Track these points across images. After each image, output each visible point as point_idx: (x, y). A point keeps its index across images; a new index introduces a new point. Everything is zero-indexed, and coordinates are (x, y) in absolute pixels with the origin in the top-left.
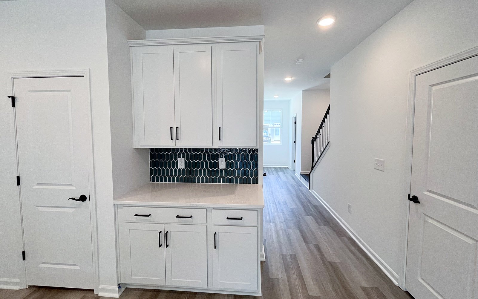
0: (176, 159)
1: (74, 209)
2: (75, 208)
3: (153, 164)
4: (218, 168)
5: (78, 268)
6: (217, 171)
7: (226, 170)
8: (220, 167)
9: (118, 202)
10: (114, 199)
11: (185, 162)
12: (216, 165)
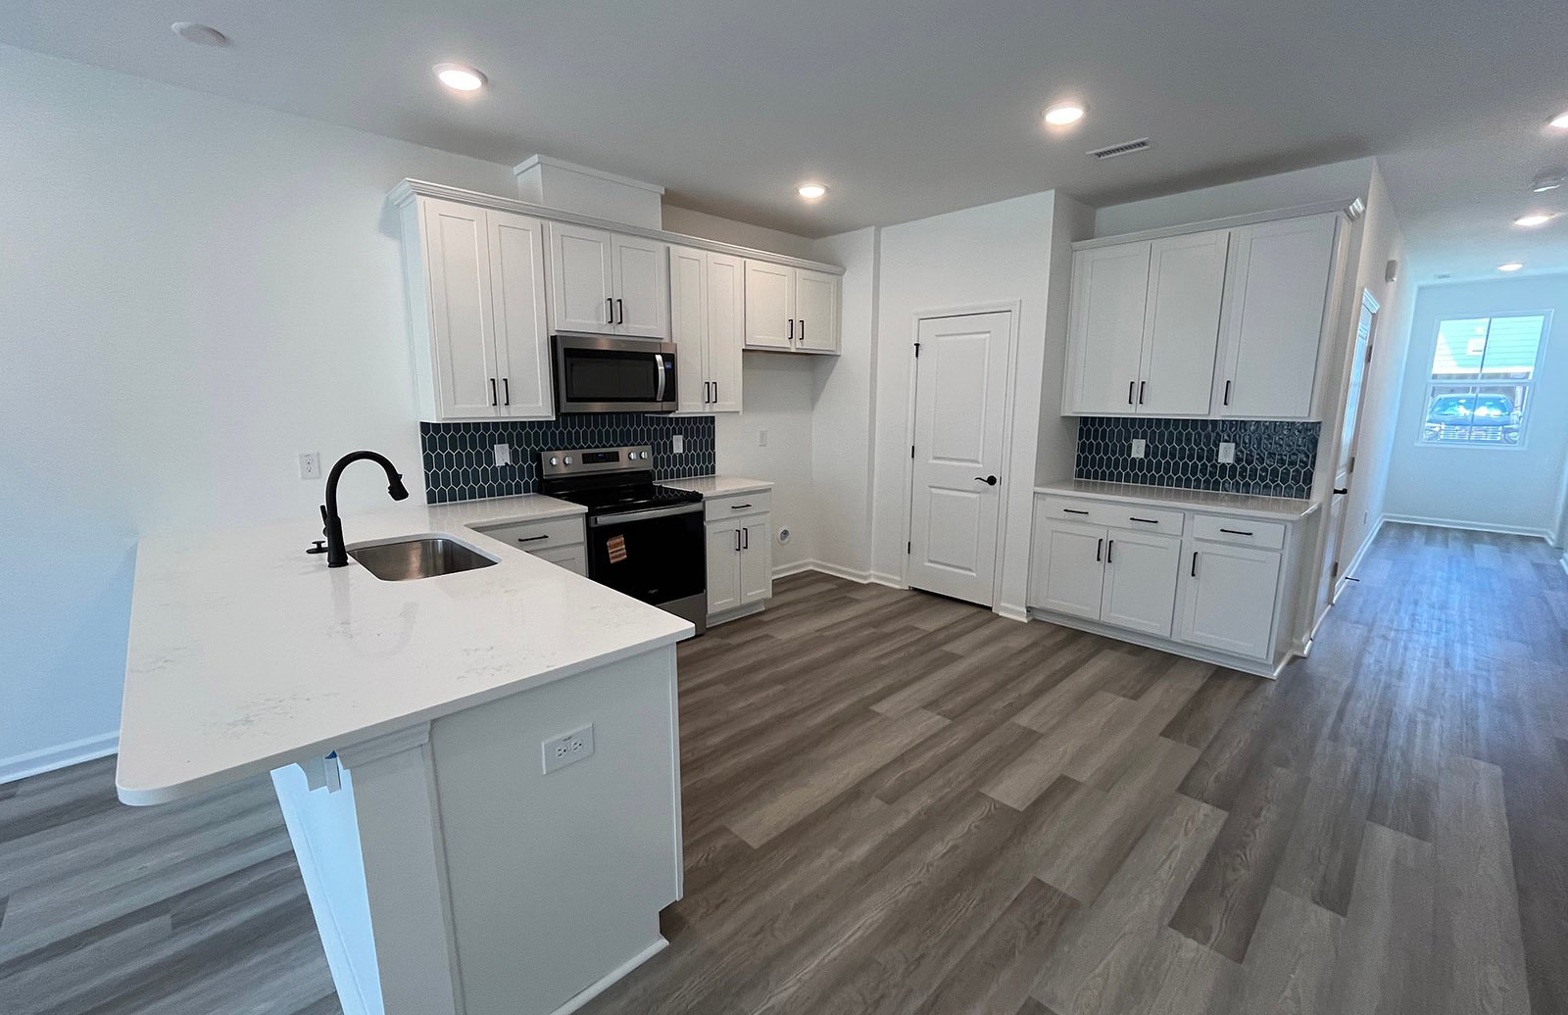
0: (1127, 439)
1: (977, 495)
2: (979, 493)
3: (1082, 449)
4: (1217, 461)
5: (974, 574)
6: (1214, 466)
7: (1233, 467)
8: (1221, 460)
9: (1039, 489)
10: (1036, 485)
11: (1147, 446)
12: (1213, 454)
